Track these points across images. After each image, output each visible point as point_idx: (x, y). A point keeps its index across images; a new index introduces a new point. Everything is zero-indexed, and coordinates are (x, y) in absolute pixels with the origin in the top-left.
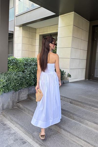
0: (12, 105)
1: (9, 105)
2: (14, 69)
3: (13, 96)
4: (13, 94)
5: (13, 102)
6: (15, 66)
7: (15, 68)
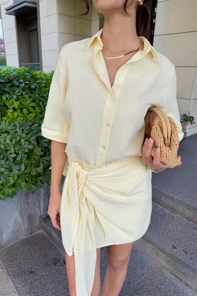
0: (28, 228)
1: (18, 231)
2: (25, 110)
3: (28, 204)
4: (28, 198)
5: (28, 219)
6: (29, 101)
7: (30, 108)
